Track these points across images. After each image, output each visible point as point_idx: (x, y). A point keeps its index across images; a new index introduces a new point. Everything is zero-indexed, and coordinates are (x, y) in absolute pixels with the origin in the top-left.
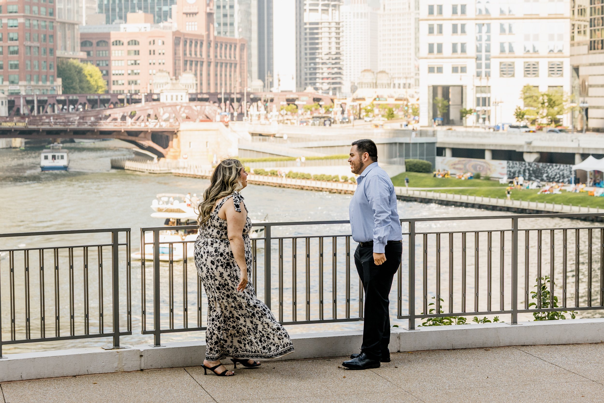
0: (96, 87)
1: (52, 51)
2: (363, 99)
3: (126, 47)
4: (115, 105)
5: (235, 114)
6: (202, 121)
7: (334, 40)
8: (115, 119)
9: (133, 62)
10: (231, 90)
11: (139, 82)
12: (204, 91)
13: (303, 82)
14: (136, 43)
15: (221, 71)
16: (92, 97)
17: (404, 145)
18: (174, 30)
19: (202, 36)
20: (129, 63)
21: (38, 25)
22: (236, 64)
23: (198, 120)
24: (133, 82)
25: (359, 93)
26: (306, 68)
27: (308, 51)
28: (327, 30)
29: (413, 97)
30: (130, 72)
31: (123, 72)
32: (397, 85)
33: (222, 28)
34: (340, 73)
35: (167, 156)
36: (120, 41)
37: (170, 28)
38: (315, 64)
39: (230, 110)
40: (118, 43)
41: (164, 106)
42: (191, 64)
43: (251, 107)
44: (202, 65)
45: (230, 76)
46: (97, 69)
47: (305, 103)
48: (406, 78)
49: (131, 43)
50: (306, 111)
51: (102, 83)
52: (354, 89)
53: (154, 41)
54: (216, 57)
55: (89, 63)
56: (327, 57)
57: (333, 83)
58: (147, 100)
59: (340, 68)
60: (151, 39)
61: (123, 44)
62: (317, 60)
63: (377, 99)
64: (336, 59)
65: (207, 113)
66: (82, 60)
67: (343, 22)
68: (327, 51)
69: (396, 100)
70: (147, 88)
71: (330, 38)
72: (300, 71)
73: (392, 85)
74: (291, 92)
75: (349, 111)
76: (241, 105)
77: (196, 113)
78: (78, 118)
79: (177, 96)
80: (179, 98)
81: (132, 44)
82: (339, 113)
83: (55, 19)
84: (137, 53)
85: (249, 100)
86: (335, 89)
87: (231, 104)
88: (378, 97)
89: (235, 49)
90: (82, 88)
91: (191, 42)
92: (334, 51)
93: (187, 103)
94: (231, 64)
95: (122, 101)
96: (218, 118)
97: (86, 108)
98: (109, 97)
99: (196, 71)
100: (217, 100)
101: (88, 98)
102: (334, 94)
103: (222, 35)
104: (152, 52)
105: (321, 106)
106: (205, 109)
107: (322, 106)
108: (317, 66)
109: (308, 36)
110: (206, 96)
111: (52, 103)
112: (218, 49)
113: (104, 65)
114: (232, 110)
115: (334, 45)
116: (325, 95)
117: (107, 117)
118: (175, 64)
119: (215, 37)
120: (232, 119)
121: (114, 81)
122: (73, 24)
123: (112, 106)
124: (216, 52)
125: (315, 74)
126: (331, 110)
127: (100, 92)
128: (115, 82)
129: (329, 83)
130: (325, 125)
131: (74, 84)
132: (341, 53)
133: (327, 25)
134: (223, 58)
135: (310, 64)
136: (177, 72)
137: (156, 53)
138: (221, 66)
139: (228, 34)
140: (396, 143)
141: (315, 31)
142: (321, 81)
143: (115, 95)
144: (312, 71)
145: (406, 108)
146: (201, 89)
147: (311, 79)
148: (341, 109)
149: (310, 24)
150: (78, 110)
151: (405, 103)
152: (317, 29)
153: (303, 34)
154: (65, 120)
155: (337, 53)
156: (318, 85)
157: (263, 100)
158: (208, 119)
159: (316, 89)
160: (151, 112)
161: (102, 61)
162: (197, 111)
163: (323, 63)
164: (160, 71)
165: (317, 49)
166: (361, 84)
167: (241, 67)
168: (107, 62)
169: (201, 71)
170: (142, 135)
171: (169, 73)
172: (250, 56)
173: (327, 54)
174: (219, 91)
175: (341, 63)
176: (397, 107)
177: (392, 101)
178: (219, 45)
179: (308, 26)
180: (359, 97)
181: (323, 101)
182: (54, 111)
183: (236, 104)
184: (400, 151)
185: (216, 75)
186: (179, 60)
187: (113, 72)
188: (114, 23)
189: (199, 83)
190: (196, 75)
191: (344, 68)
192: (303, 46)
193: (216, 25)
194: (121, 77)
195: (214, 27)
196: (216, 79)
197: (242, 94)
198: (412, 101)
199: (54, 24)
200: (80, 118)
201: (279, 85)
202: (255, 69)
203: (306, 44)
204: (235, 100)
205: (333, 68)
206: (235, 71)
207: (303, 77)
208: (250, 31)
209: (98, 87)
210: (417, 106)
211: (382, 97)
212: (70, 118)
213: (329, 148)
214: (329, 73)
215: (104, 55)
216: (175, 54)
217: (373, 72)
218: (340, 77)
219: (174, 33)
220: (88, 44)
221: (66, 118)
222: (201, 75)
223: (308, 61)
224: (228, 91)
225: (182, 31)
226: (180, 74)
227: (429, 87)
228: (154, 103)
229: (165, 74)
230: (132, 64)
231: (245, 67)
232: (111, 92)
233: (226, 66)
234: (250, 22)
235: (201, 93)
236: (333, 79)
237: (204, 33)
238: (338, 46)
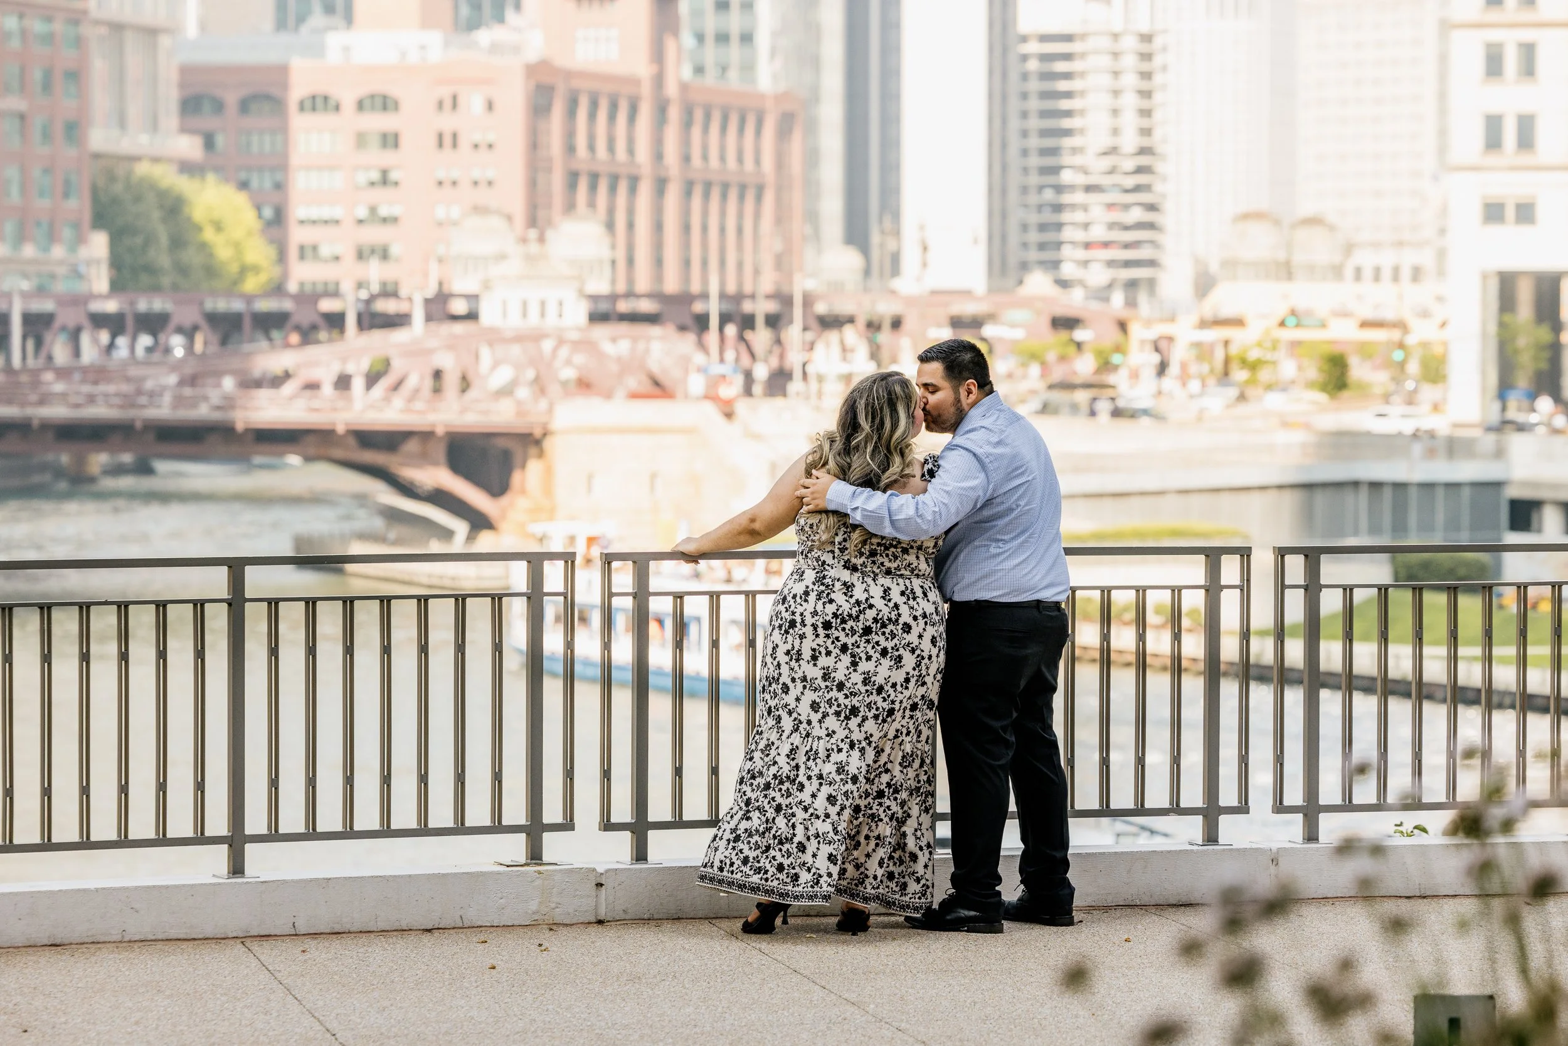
0: (234, 268)
1: (74, 130)
2: (1238, 322)
3: (350, 120)
4: (308, 335)
5: (761, 372)
6: (634, 396)
7: (1130, 101)
8: (312, 386)
9: (375, 176)
10: (740, 283)
11: (395, 250)
12: (643, 284)
13: (1013, 260)
14: (385, 103)
15: (705, 213)
16: (221, 305)
17: (1387, 493)
18: (532, 55)
19: (636, 82)
20: (362, 178)
21: (24, 33)
22: (760, 190)
23: (620, 394)
24: (373, 251)
25: (1223, 300)
26: (1026, 206)
27: (1034, 142)
28: (1105, 61)
29: (1425, 314)
30: (362, 212)
31: (337, 212)
32: (1368, 273)
33: (710, 54)
34: (1151, 226)
35: (504, 526)
36: (326, 99)
37: (517, 49)
38: (1059, 189)
39: (737, 360)
40: (318, 103)
41: (495, 338)
42: (593, 187)
43: (820, 347)
44: (633, 190)
45: (740, 230)
46: (241, 199)
47: (1019, 334)
48: (1400, 244)
49: (367, 103)
50: (1024, 365)
51: (258, 252)
52: (1204, 285)
53: (455, 98)
54: (686, 159)
55: (211, 178)
56: (1106, 163)
57: (1128, 264)
58: (429, 318)
59: (1152, 208)
60: (445, 92)
61: (337, 108)
62: (1067, 176)
63: (1292, 321)
64: (1140, 170)
65: (655, 368)
66: (187, 168)
67: (1165, 31)
68: (1106, 142)
69: (1365, 324)
70: (426, 275)
71: (1116, 93)
72: (1004, 216)
73: (1349, 272)
74: (967, 294)
75: (1184, 366)
76: (778, 341)
77: (614, 368)
78: (172, 379)
79: (543, 304)
80: (552, 310)
81: (373, 108)
82: (1149, 373)
83: (85, 12)
84: (390, 141)
85: (814, 324)
86: (1132, 285)
87: (741, 338)
88: (1293, 313)
89: (758, 132)
90: (183, 270)
91: (594, 105)
92: (1130, 141)
93: (579, 329)
94: (743, 189)
95: (336, 321)
96: (696, 384)
97: (199, 346)
98: (287, 305)
99: (611, 211)
100: (689, 321)
101: (210, 305)
102: (1131, 303)
103: (710, 79)
104: (448, 140)
105: (1079, 345)
106: (647, 351)
107: (1085, 347)
108: (1067, 198)
109: (1034, 85)
110: (646, 306)
111: (71, 324)
112: (696, 132)
113: (268, 184)
114: (746, 360)
115: (1130, 121)
116: (1095, 306)
117: (277, 381)
118: (532, 184)
119: (684, 87)
120: (748, 391)
121: (302, 249)
122: (151, 33)
123: (294, 338)
124: (686, 142)
125: (1059, 226)
126: (1116, 359)
127: (251, 284)
128: (309, 253)
129: (1111, 263)
130: (1093, 413)
131: (152, 253)
132: (1160, 149)
133: (1105, 43)
134: (714, 162)
135: (1041, 188)
136: (541, 214)
137: (464, 142)
138: (706, 195)
139: (733, 75)
140: (1356, 484)
141: (1060, 67)
142: (1081, 254)
143: (309, 297)
144: (1048, 217)
145: (1398, 355)
146: (630, 280)
147: (1042, 246)
148: (1156, 358)
149: (1044, 38)
150: (168, 350)
151: (1395, 335)
152: (1068, 57)
153: (1014, 76)
154: (125, 388)
155: (1143, 151)
156: (1068, 270)
157: (861, 322)
158: (657, 391)
159: (1063, 284)
160: (446, 361)
161: (261, 169)
162: (619, 359)
163: (1089, 189)
164: (480, 210)
165: (1068, 133)
166: (1230, 264)
167: (778, 200)
168: (279, 177)
169: (631, 212)
170: (412, 446)
171: (509, 218)
172: (812, 158)
173: (1105, 154)
174: (695, 287)
175: (1159, 187)
176: (1365, 350)
177: (1343, 332)
178: (699, 115)
179: (1033, 47)
180: (1226, 312)
181: (1085, 327)
182: (77, 352)
183: (761, 337)
184: (1371, 512)
185: (686, 228)
186: (549, 170)
187: (299, 210)
188: (304, 29)
189: (621, 255)
190: (610, 226)
191: (1169, 206)
192: (1014, 124)
193: (688, 40)
194: (330, 230)
195: (679, 49)
196: (686, 245)
197: (786, 300)
198: (1421, 332)
199: (86, 30)
200: (181, 383)
201: (925, 265)
202: (832, 206)
203: (1024, 115)
204: (760, 321)
205: (1126, 207)
206: (757, 215)
207: (1014, 238)
208: (815, 62)
209: (244, 270)
210: (1438, 350)
211: (1309, 313)
212: (143, 379)
213: (1108, 503)
214: (1112, 226)
215: (267, 148)
216: (534, 145)
217: (1277, 222)
218: (1152, 242)
219: (532, 70)
220: (207, 107)
221: (128, 379)
222: (631, 226)
223: (1034, 179)
224: (731, 288)
225: (562, 61)
226: (549, 223)
227: (1485, 277)
228: (459, 328)
229: (496, 222)
230: (372, 184)
231: (797, 198)
232: (292, 287)
233: (724, 196)
234: (814, 31)
235: (630, 294)
236: (1127, 246)
237: (642, 68)
238: (1145, 123)
